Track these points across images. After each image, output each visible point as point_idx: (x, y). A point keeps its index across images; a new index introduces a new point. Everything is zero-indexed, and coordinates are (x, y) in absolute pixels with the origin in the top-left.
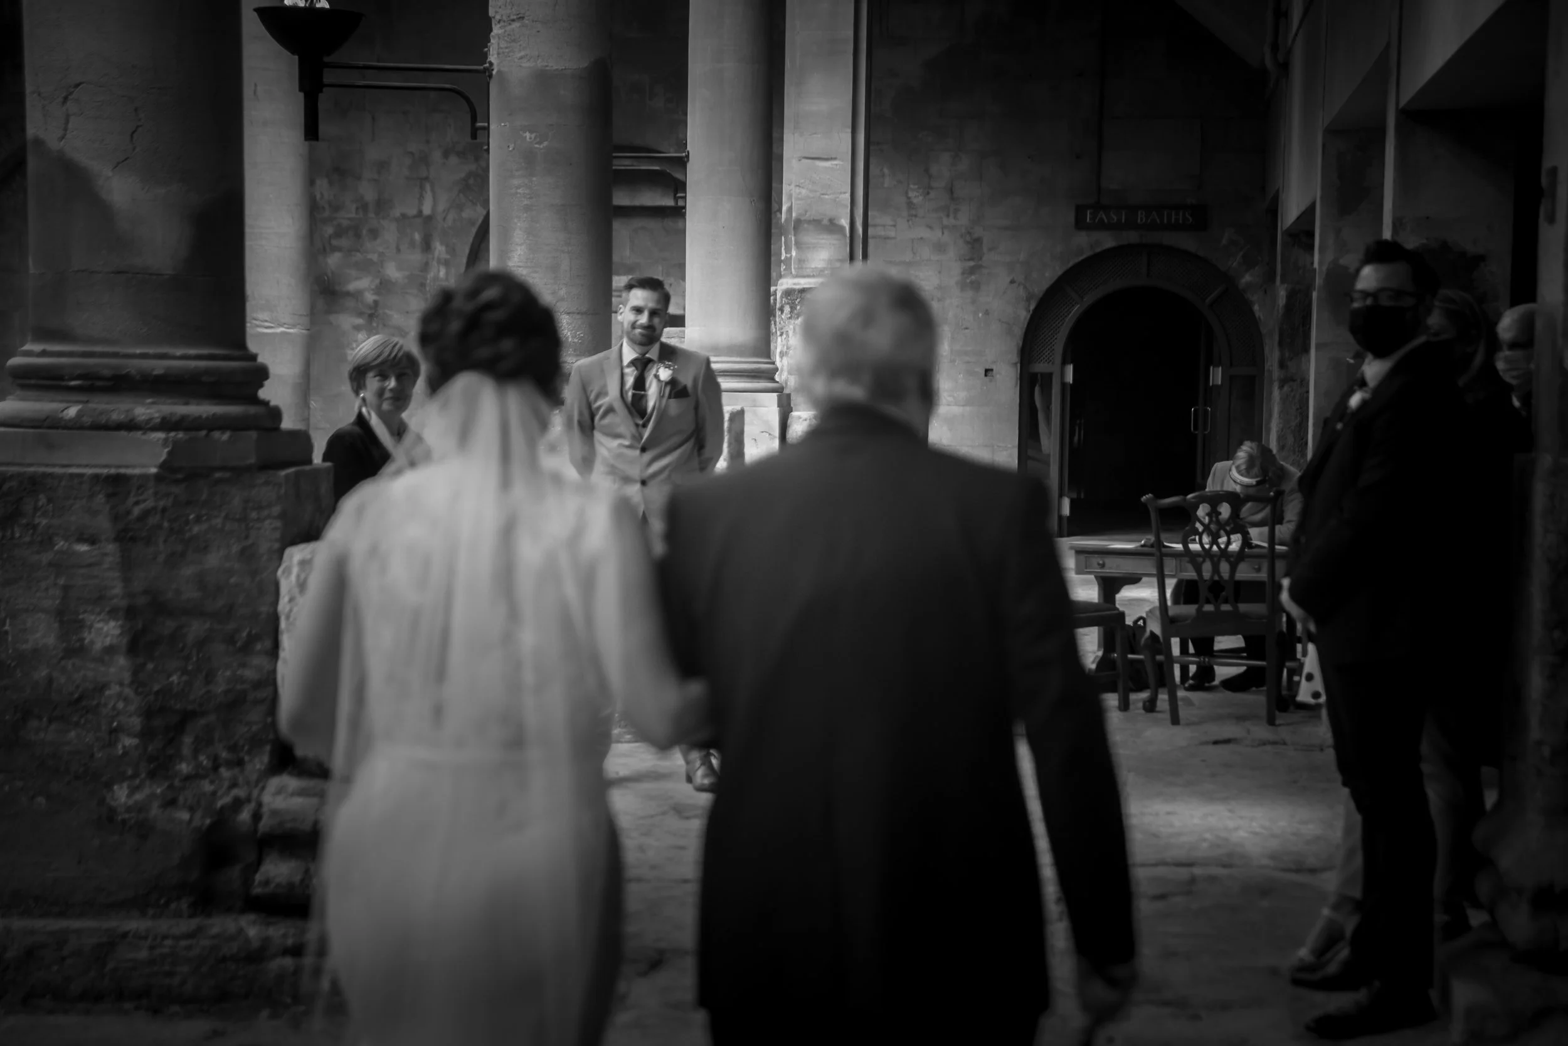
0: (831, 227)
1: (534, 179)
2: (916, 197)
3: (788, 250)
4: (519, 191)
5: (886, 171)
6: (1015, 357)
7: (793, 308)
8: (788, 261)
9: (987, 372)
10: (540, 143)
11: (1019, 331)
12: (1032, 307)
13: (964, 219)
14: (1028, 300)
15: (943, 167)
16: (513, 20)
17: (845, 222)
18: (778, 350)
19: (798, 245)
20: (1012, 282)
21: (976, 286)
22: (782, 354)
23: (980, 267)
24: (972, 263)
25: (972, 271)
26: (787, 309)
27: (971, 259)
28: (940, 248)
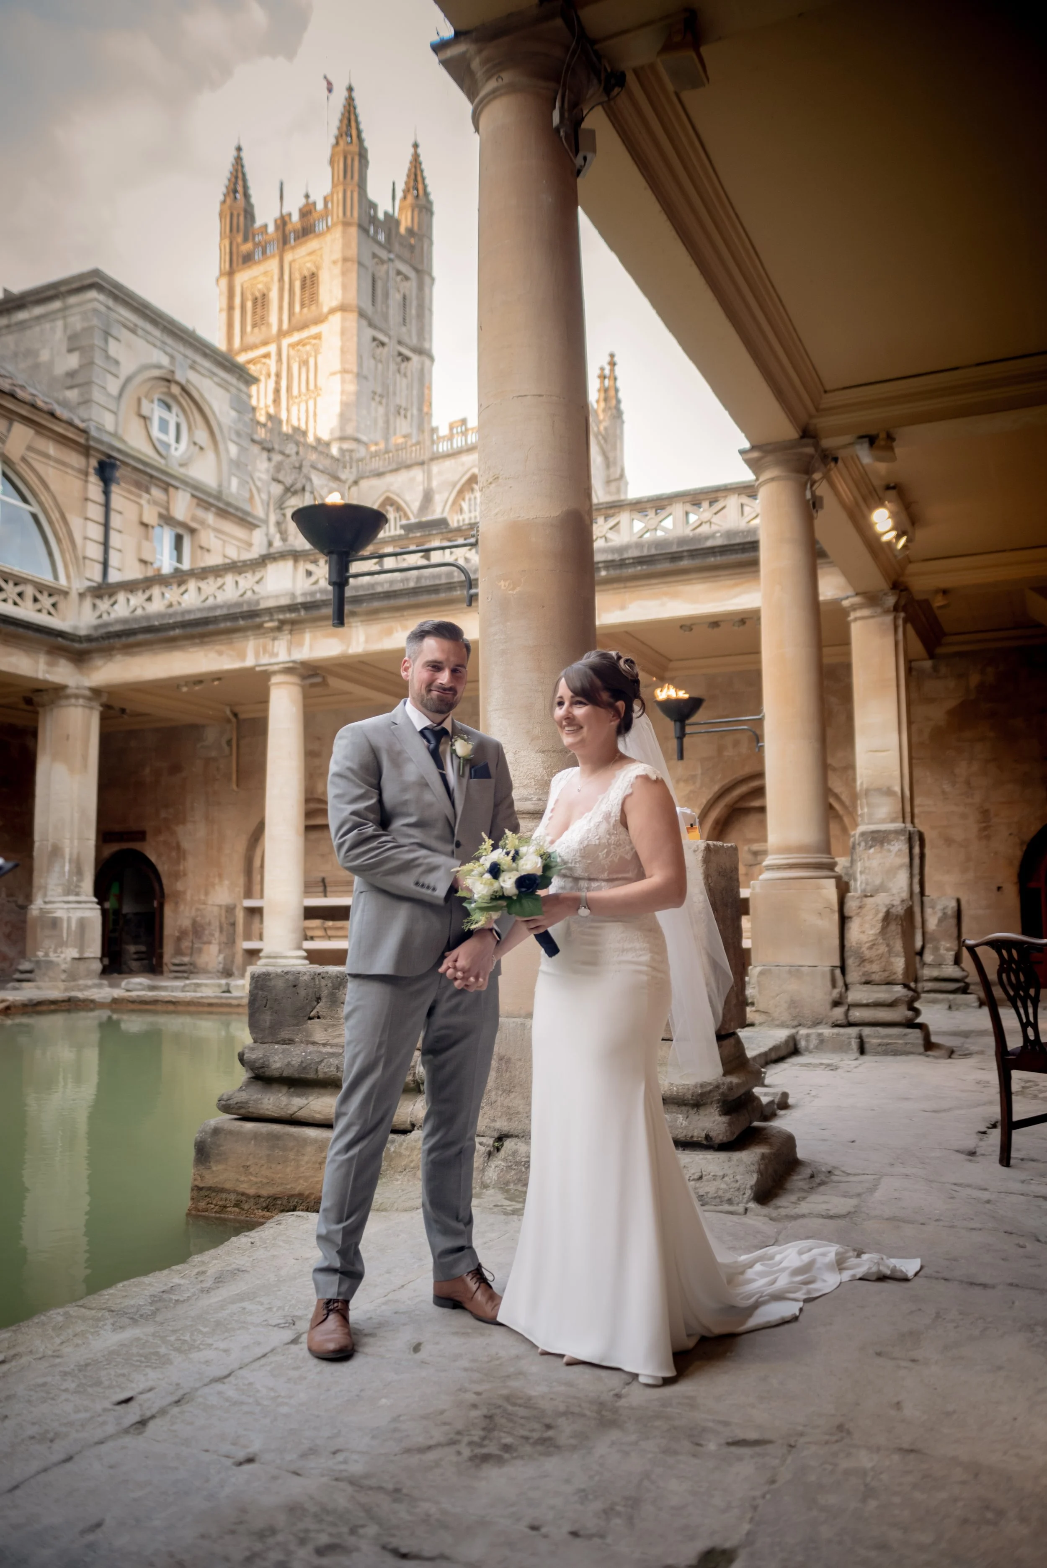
0: (889, 792)
1: (509, 623)
2: (947, 787)
3: (862, 809)
4: (496, 637)
5: (928, 774)
6: (1015, 879)
7: (866, 843)
8: (862, 815)
9: (999, 888)
10: (513, 589)
11: (1017, 863)
12: (1024, 849)
13: (977, 798)
14: (1022, 843)
15: (962, 769)
16: (491, 483)
17: (897, 789)
18: (859, 870)
19: (868, 805)
20: (1011, 834)
21: (988, 838)
22: (861, 873)
23: (990, 827)
24: (984, 825)
25: (985, 829)
26: (863, 844)
27: (984, 822)
28: (964, 816)
